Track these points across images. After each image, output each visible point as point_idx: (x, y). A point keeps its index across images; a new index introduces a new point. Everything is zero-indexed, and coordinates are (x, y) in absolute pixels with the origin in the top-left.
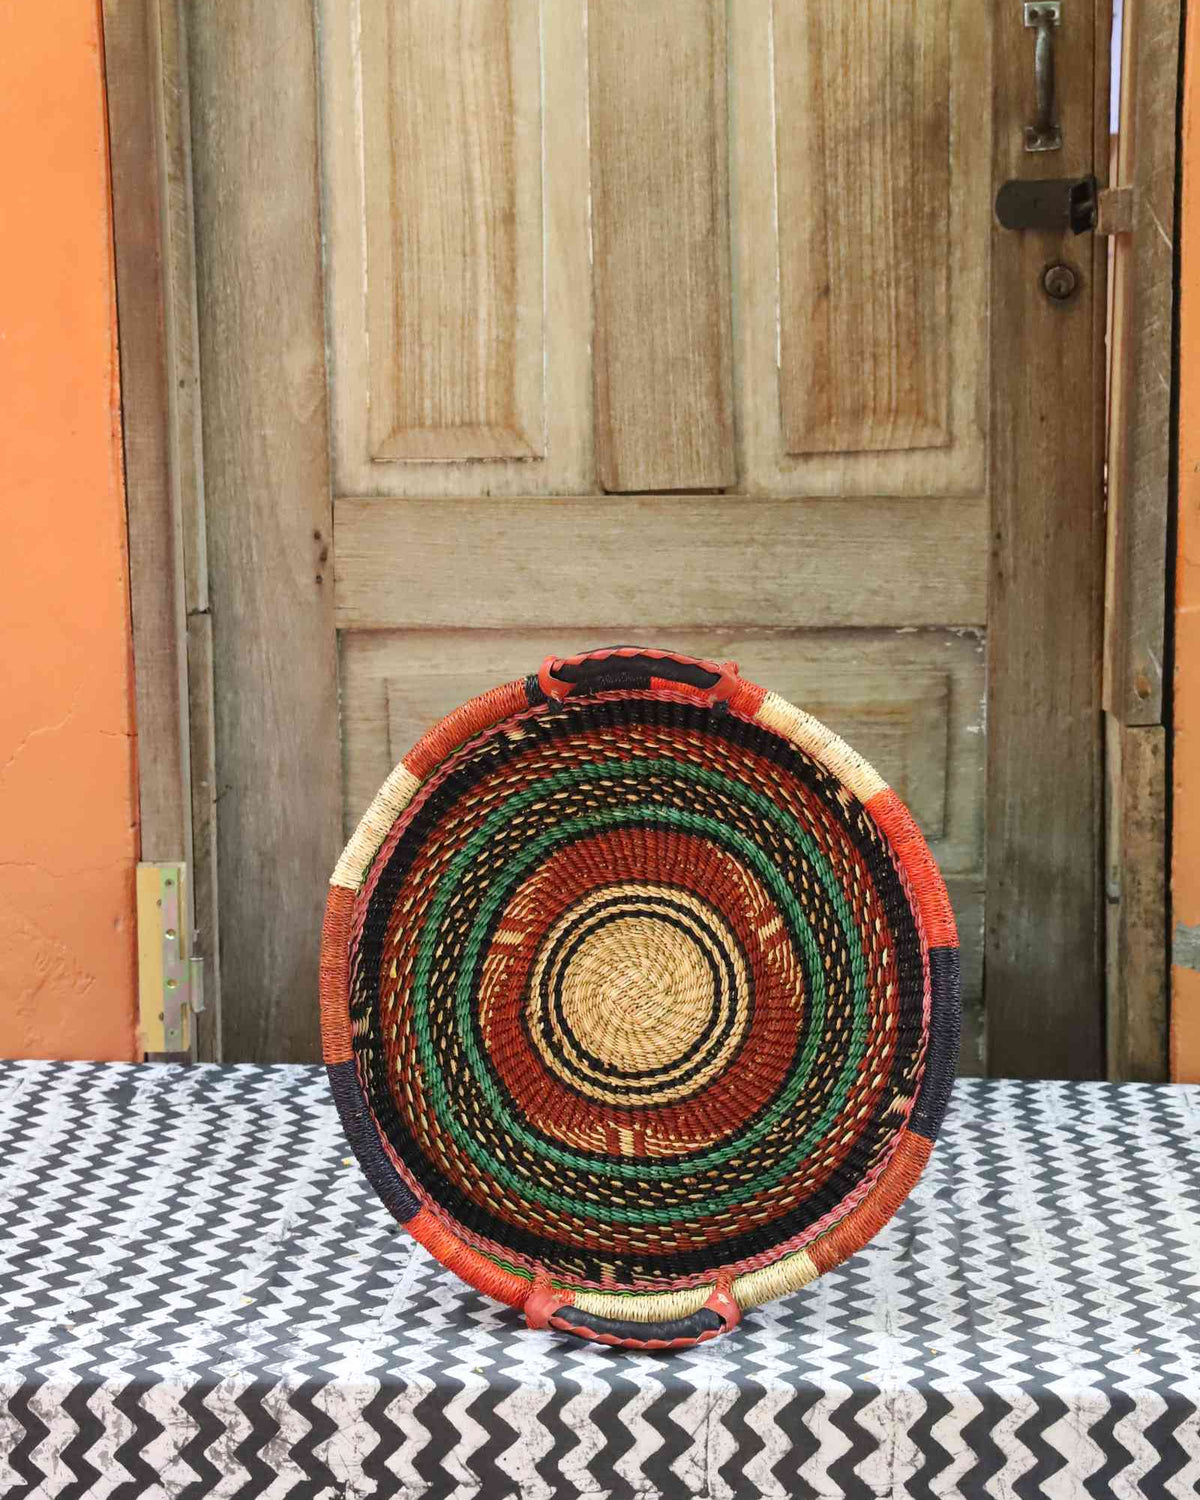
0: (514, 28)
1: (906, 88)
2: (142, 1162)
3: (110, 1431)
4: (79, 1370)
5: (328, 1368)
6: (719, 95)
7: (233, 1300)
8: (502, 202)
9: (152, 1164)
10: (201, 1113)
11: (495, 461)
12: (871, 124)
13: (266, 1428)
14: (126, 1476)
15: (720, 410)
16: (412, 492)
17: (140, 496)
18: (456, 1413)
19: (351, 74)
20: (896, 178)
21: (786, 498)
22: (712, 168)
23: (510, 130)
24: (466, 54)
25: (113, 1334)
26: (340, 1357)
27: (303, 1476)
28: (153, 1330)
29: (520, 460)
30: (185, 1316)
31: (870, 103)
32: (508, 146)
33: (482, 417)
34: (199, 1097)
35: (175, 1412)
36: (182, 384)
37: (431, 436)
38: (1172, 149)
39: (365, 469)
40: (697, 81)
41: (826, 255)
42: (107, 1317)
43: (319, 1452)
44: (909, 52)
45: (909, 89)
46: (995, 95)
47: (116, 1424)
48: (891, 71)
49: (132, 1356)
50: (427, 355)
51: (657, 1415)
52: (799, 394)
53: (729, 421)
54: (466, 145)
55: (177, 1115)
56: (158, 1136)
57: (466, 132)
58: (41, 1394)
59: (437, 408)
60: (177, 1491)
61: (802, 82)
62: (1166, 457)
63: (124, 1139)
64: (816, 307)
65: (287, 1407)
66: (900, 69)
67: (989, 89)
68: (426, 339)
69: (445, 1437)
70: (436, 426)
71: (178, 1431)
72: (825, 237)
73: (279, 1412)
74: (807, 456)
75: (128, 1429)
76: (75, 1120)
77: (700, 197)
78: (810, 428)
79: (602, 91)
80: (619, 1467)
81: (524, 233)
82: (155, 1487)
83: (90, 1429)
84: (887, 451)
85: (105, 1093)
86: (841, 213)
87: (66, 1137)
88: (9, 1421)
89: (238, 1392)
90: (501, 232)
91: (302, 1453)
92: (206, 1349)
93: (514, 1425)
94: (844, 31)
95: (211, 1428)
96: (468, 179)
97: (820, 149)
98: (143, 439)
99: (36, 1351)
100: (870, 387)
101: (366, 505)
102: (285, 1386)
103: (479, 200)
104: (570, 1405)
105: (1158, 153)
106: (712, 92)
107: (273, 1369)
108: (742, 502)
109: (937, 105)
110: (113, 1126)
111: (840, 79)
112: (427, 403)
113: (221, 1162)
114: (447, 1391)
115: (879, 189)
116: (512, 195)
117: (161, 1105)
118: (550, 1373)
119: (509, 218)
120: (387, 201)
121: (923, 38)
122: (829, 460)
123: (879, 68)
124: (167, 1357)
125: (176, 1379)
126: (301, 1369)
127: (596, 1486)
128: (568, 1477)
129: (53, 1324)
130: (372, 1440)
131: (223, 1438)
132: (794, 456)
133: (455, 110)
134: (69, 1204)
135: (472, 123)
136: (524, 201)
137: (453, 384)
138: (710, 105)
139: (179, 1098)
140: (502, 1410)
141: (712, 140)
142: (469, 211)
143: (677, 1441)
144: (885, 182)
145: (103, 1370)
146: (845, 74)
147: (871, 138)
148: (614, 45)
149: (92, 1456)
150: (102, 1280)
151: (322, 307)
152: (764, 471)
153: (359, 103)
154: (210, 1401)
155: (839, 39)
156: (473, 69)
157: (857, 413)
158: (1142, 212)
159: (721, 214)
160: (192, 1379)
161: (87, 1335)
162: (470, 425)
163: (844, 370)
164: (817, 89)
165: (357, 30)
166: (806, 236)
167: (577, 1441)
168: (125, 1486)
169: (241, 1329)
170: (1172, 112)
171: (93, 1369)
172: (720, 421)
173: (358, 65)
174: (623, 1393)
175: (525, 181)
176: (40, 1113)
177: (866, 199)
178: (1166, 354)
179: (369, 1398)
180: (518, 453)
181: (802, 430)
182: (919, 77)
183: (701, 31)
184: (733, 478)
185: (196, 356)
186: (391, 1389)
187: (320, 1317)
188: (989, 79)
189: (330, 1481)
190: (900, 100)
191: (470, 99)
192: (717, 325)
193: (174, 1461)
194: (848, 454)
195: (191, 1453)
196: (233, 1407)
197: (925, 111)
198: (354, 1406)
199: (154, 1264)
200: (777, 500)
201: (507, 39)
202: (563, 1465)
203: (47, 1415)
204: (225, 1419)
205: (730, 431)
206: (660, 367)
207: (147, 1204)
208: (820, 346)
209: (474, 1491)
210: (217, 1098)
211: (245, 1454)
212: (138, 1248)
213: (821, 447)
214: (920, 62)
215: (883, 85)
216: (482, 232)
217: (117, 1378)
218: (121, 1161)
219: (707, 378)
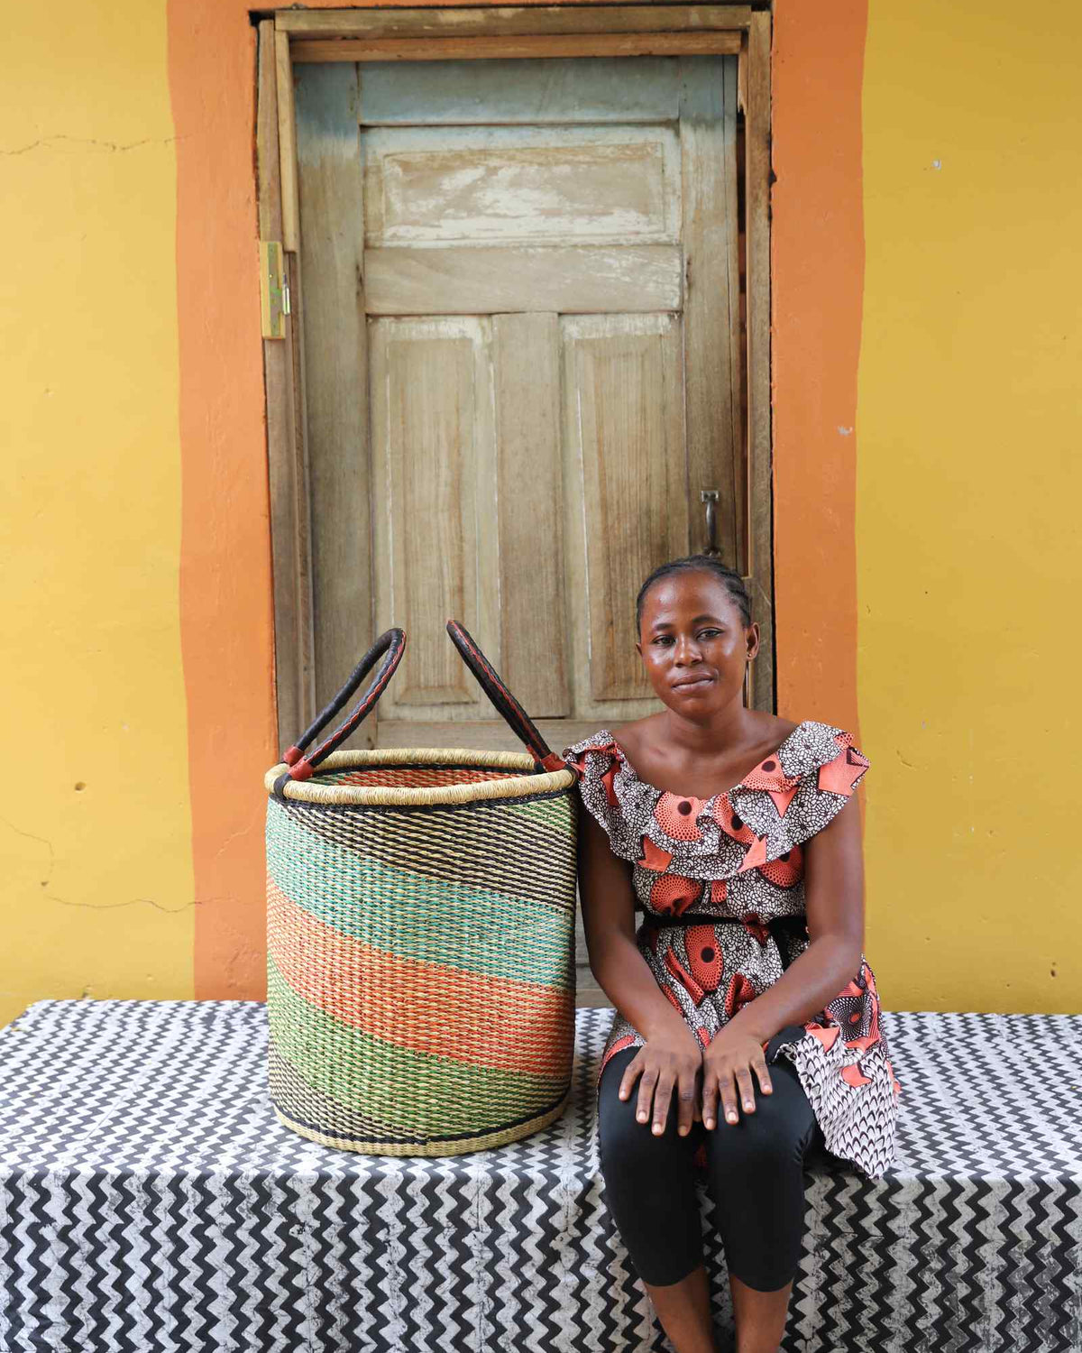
0: (463, 503)
1: (647, 529)
2: (213, 1056)
3: (191, 1199)
4: (175, 1168)
5: (294, 1167)
6: (559, 533)
7: (249, 1131)
8: (457, 582)
9: (218, 1058)
10: (246, 1030)
11: (454, 703)
12: (632, 546)
13: (265, 1197)
14: (199, 1221)
15: (562, 679)
16: (415, 718)
17: (284, 724)
18: (356, 1189)
19: (387, 524)
20: (643, 570)
21: (593, 720)
22: (557, 565)
23: (461, 549)
24: (440, 516)
25: (191, 1149)
26: (300, 1161)
27: (284, 1220)
28: (209, 1147)
29: (467, 703)
30: (225, 1139)
31: (631, 536)
32: (460, 557)
33: (448, 683)
34: (246, 1022)
35: (221, 1189)
36: (305, 669)
37: (423, 692)
38: (770, 561)
39: (393, 708)
40: (549, 526)
41: (611, 606)
42: (188, 1140)
43: (291, 1208)
44: (648, 513)
45: (649, 530)
46: (690, 533)
47: (194, 1196)
48: (640, 521)
49: (200, 1160)
50: (422, 656)
51: (453, 1191)
52: (600, 670)
53: (566, 686)
54: (440, 557)
55: (234, 1031)
56: (223, 1043)
57: (440, 550)
58: (157, 1181)
59: (427, 679)
60: (224, 1227)
61: (599, 526)
62: (771, 703)
63: (206, 1044)
64: (607, 631)
65: (274, 1186)
66: (645, 521)
67: (687, 530)
68: (421, 647)
69: (351, 1201)
70: (426, 687)
71: (224, 1199)
72: (610, 599)
73: (271, 1189)
74: (604, 701)
75: (199, 1198)
76: (184, 1034)
77: (551, 581)
78: (606, 688)
79: (505, 530)
80: (436, 1216)
81: (468, 597)
82: (213, 1226)
83: (181, 1198)
84: (643, 699)
85: (201, 1019)
86: (618, 586)
87: (178, 1043)
88: (143, 1194)
89: (250, 1180)
90: (456, 598)
91: (283, 1208)
92: (236, 1157)
93: (385, 1195)
94: (618, 502)
95: (238, 1197)
96: (441, 572)
97: (607, 558)
98: (286, 696)
99: (154, 1157)
100: (633, 669)
101: (392, 725)
102: (273, 1176)
103: (446, 582)
104: (411, 1186)
105: (763, 562)
106: (556, 531)
107: (267, 1167)
108: (573, 723)
109: (663, 537)
110: (202, 1037)
111: (616, 525)
112: (422, 677)
113: (252, 1057)
114: (351, 1179)
115: (636, 575)
116: (462, 579)
117: (228, 1026)
118: (400, 1170)
119: (461, 590)
120: (403, 581)
121: (654, 506)
122: (614, 704)
123: (634, 520)
124: (216, 1161)
125: (221, 1174)
126: (281, 1167)
127: (425, 1225)
128: (412, 1220)
129: (162, 1144)
130: (317, 1202)
131: (245, 1202)
132: (598, 701)
133: (435, 542)
134: (175, 1079)
135: (442, 545)
136: (467, 582)
137: (434, 667)
138: (555, 537)
139: (236, 1022)
140: (378, 1188)
141: (556, 554)
142: (441, 587)
143: (464, 1204)
144: (638, 573)
145: (186, 1168)
146: (619, 523)
147: (632, 552)
148: (510, 509)
149: (182, 1211)
150: (187, 1120)
151: (371, 631)
152: (584, 709)
153: (390, 537)
154: (238, 1184)
155: (615, 507)
156: (444, 520)
157: (627, 681)
158: (757, 589)
159: (561, 586)
160: (229, 1173)
161: (179, 1149)
162: (442, 687)
163: (621, 662)
164: (606, 529)
165: (389, 504)
166: (601, 597)
167: (416, 1203)
168: (199, 1226)
169: (252, 1147)
170: (769, 544)
171: (181, 1168)
172: (562, 685)
173: (390, 520)
174: (436, 1180)
175: (468, 572)
176: (168, 1030)
177: (630, 581)
178: (770, 655)
179: (314, 1182)
180: (465, 700)
181: (601, 688)
182: (653, 525)
183: (551, 503)
184: (568, 713)
185: (312, 656)
186: (324, 1178)
187: (292, 1140)
188: (687, 526)
189: (299, 1222)
190: (645, 535)
191: (442, 535)
192: (559, 640)
193: (222, 1213)
194: (624, 700)
195: (230, 1209)
196: (248, 1187)
197: (657, 540)
198: (307, 1186)
199: (211, 1112)
200: (590, 723)
201: (460, 509)
202: (409, 1215)
203: (160, 1191)
204: (245, 1192)
205: (568, 689)
206: (532, 660)
207: (213, 1079)
208: (609, 649)
209: (366, 1227)
210: (255, 1022)
211: (256, 1209)
212: (205, 1103)
213: (610, 696)
214: (655, 518)
215: (637, 528)
216: (448, 597)
217: (194, 1173)
218: (203, 1056)
219: (555, 664)
